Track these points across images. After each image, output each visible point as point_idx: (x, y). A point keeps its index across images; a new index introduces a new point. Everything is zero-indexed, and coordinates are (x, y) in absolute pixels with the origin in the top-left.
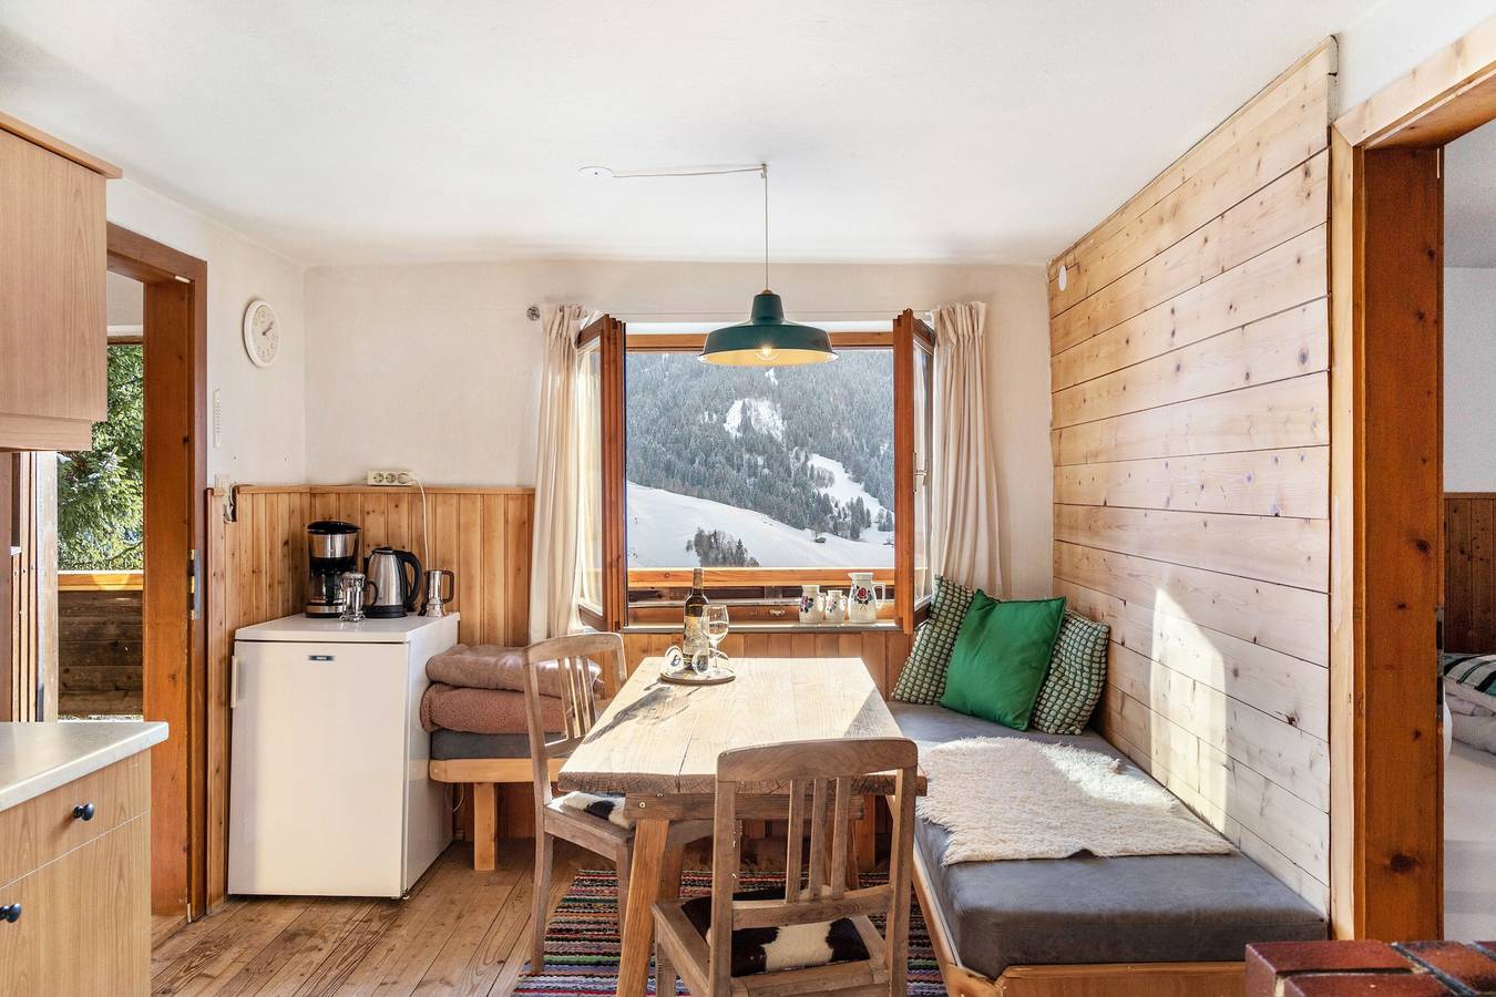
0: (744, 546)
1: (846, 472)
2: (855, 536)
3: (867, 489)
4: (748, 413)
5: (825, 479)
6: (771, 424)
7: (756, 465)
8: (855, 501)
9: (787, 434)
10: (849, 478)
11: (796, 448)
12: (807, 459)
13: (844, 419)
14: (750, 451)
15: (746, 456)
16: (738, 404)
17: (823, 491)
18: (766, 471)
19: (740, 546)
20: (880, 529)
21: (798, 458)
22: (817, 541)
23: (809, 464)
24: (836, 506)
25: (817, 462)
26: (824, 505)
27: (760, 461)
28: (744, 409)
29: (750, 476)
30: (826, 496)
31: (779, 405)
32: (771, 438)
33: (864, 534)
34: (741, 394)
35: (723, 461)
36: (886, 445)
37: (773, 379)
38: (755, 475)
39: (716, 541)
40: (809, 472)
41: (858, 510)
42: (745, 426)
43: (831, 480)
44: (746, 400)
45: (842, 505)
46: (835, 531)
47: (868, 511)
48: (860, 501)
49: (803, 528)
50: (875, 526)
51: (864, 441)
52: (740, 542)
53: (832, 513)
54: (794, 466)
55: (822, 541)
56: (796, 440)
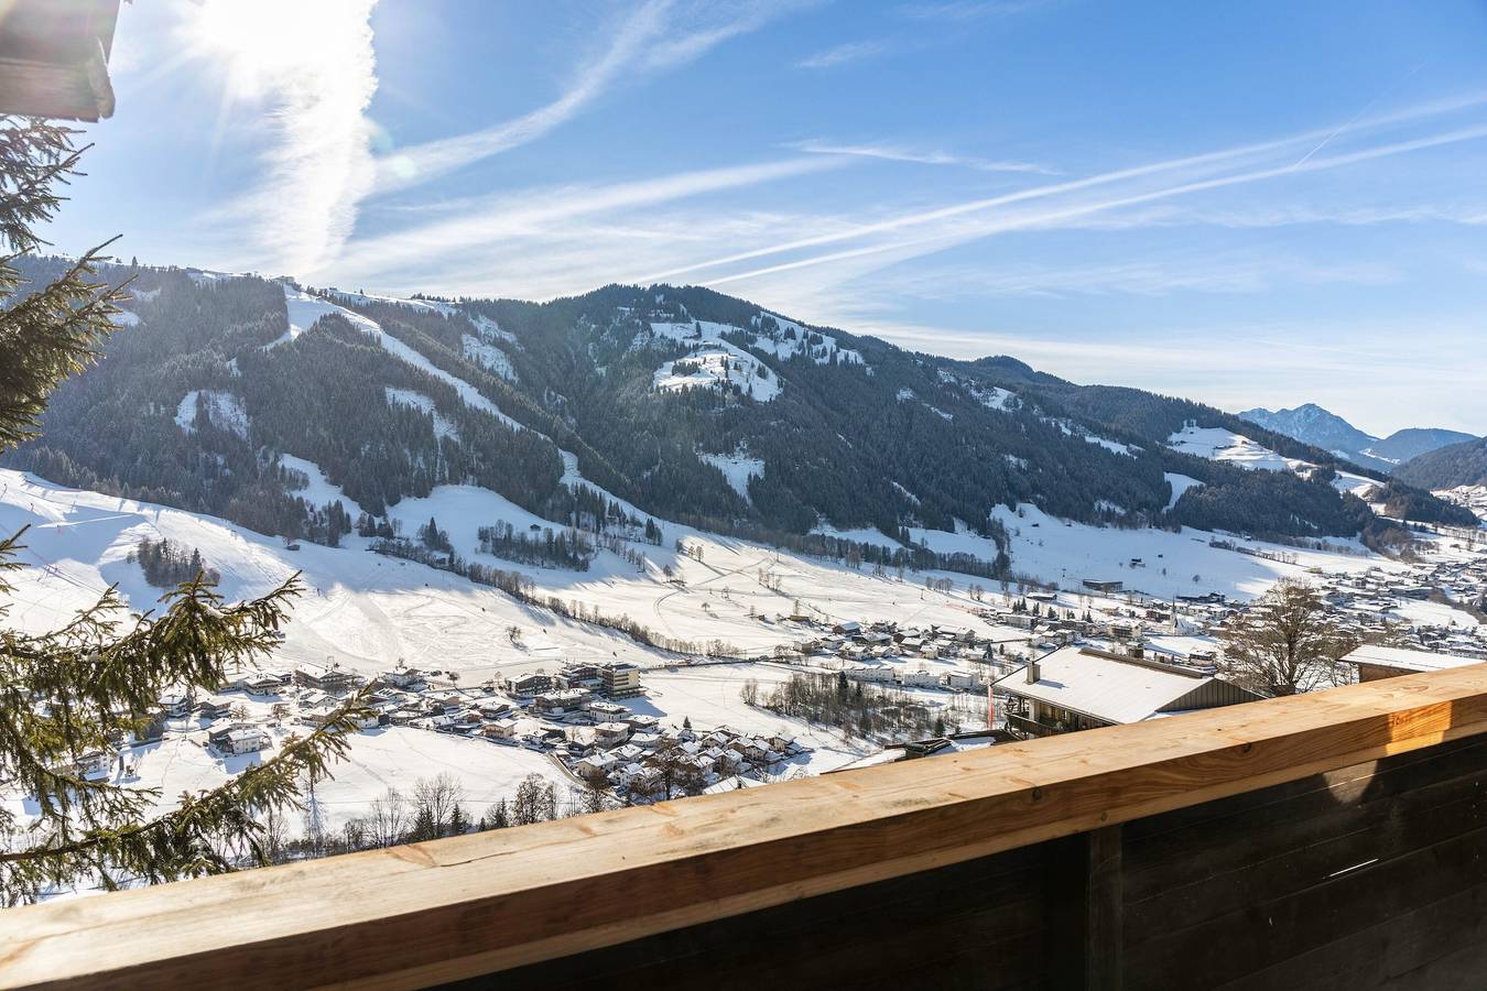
0: (200, 552)
1: (322, 474)
2: (334, 543)
3: (346, 493)
4: (205, 406)
5: (300, 481)
6: (234, 419)
7: (215, 465)
8: (333, 505)
9: (253, 431)
10: (326, 480)
11: (264, 447)
12: (277, 459)
13: (319, 417)
14: (208, 448)
15: (203, 455)
16: (192, 397)
17: (296, 494)
18: (228, 471)
19: (196, 555)
20: (361, 535)
21: (265, 457)
22: (289, 548)
23: (280, 464)
24: (312, 510)
25: (290, 462)
26: (299, 508)
27: (220, 460)
28: (200, 402)
29: (207, 477)
30: (300, 499)
31: (242, 399)
32: (233, 434)
33: (344, 540)
34: (195, 386)
35: (173, 459)
36: (368, 446)
37: (235, 371)
38: (214, 476)
39: (166, 550)
40: (279, 473)
41: (335, 512)
42: (202, 419)
43: (306, 483)
44: (203, 391)
45: (318, 509)
46: (311, 538)
47: (348, 516)
48: (339, 504)
49: (272, 534)
50: (355, 531)
51: (343, 442)
52: (196, 552)
53: (307, 517)
54: (262, 466)
55: (296, 548)
56: (262, 437)
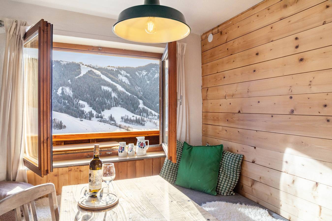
0: (62, 122)
1: (88, 105)
2: (90, 119)
3: (93, 109)
4: (63, 90)
5: (83, 106)
6: (69, 93)
7: (65, 103)
8: (90, 111)
9: (73, 95)
10: (89, 106)
11: (76, 99)
12: (78, 101)
13: (87, 92)
14: (64, 99)
15: (63, 100)
16: (61, 88)
17: (82, 109)
18: (68, 104)
19: (61, 122)
20: (96, 118)
21: (76, 101)
22: (81, 121)
23: (79, 103)
24: (86, 112)
25: (81, 102)
26: (83, 112)
27: (66, 102)
28: (62, 89)
29: (64, 105)
30: (83, 110)
31: (71, 88)
32: (69, 96)
33: (92, 119)
34: (61, 85)
35: (56, 101)
36: (98, 99)
37: (70, 82)
38: (65, 105)
39: (55, 121)
40: (79, 105)
41: (91, 113)
42: (63, 93)
43: (84, 106)
44: (63, 87)
45: (87, 112)
46: (85, 118)
47: (93, 114)
48: (91, 111)
49: (77, 118)
50: (95, 117)
51: (92, 98)
52: (61, 121)
53: (84, 114)
54: (75, 103)
55: (82, 121)
56: (75, 97)
